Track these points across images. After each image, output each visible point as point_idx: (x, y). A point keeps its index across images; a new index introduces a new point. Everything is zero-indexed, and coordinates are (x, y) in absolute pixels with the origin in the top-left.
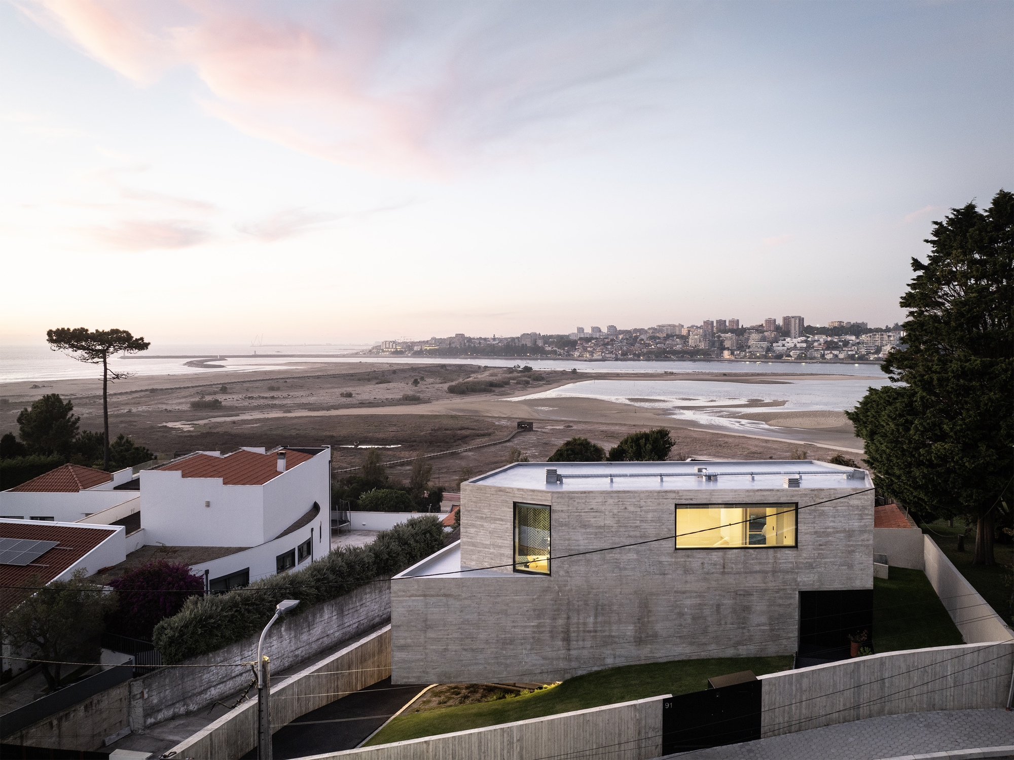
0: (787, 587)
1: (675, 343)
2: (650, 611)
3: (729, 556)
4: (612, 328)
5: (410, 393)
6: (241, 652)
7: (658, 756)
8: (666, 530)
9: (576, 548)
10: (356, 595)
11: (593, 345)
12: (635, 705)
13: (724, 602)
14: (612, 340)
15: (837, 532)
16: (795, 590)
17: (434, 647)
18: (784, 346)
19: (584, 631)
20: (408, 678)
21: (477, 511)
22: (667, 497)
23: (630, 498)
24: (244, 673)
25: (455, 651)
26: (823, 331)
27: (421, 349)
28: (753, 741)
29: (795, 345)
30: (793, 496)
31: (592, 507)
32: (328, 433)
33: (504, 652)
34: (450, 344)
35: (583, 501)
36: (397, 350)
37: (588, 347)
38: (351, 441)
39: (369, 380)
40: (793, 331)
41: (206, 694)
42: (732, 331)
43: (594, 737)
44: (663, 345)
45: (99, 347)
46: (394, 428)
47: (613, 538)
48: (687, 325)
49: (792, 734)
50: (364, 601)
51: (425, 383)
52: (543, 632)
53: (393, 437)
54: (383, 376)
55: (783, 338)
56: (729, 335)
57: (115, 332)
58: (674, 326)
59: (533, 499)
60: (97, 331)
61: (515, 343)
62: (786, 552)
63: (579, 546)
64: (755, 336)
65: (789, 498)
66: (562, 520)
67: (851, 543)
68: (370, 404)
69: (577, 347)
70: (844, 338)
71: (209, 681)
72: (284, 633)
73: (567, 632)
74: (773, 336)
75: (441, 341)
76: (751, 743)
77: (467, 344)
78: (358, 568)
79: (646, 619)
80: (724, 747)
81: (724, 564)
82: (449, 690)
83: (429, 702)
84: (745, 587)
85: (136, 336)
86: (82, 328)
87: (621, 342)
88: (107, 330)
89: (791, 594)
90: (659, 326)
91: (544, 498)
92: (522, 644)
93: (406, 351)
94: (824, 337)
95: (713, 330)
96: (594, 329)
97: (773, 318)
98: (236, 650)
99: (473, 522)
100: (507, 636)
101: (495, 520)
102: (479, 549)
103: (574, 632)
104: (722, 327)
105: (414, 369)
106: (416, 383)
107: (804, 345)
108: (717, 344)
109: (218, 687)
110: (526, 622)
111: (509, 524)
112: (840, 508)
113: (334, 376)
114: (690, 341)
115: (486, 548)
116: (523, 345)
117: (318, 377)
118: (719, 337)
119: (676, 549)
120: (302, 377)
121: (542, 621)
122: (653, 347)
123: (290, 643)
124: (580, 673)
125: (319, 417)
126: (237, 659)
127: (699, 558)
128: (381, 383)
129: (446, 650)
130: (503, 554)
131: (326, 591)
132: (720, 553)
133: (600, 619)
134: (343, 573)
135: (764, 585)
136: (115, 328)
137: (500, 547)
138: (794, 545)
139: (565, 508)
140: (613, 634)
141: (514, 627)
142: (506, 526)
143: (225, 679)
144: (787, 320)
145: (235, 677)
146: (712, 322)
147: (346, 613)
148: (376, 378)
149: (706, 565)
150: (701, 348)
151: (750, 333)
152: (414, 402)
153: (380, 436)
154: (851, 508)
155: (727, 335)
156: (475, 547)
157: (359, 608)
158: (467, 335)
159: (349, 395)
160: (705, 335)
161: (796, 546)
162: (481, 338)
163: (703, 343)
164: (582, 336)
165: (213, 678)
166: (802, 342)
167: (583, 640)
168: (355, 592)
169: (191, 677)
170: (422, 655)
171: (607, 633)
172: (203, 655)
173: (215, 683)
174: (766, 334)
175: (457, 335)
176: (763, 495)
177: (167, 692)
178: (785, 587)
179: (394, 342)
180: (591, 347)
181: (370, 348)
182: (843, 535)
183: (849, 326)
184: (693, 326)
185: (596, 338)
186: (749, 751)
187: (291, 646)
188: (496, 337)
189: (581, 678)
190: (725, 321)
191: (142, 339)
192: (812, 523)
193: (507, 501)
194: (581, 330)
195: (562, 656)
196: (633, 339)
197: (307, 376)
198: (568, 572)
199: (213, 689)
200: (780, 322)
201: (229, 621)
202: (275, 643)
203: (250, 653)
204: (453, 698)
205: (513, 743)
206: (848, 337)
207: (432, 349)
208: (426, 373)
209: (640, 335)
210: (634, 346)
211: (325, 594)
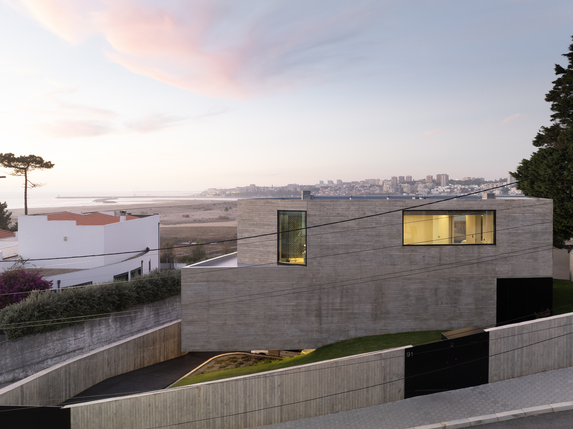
0: (488, 275)
1: (376, 189)
2: (383, 294)
3: (444, 251)
4: (339, 181)
5: (223, 215)
6: (75, 334)
7: (401, 399)
8: (395, 230)
9: (326, 244)
10: (169, 302)
11: (328, 190)
12: (380, 354)
13: (441, 286)
14: (340, 188)
15: (526, 233)
16: (494, 277)
17: (215, 322)
18: (437, 191)
19: (333, 309)
20: (195, 346)
21: (249, 219)
22: (396, 205)
23: (368, 206)
24: (77, 350)
25: (232, 325)
26: (459, 182)
27: (230, 193)
28: (482, 385)
29: (444, 190)
30: (492, 205)
31: (338, 212)
32: (174, 236)
33: (270, 326)
34: (247, 190)
35: (332, 207)
36: (216, 194)
37: (326, 192)
38: (187, 241)
39: (200, 209)
40: (442, 183)
41: (43, 364)
42: (408, 183)
43: (346, 382)
44: (368, 190)
45: (22, 166)
46: (213, 233)
47: (355, 237)
48: (382, 179)
49: (515, 379)
50: (175, 307)
51: (232, 210)
52: (300, 310)
53: (212, 238)
54: (208, 207)
55: (437, 187)
56: (406, 185)
57: (32, 157)
58: (375, 180)
59: (293, 207)
60: (21, 156)
61: (284, 189)
62: (487, 248)
63: (328, 242)
64: (421, 185)
65: (489, 207)
66: (315, 222)
67: (536, 242)
68: (200, 221)
69: (320, 192)
70: (471, 186)
71: (46, 354)
72: (111, 324)
73: (319, 310)
74: (431, 185)
75: (241, 189)
76: (481, 386)
77: (257, 190)
78: (170, 282)
79: (380, 300)
80: (458, 390)
81: (440, 257)
82: (229, 359)
83: (212, 367)
84: (456, 275)
85: (46, 160)
86: (10, 153)
87: (345, 189)
88: (27, 155)
89: (491, 281)
90: (366, 180)
91: (301, 206)
92: (284, 319)
93: (221, 194)
94: (460, 186)
95: (397, 182)
96: (329, 181)
97: (431, 175)
98: (70, 332)
99: (247, 228)
100: (272, 313)
101: (263, 225)
102: (251, 249)
103: (325, 310)
104: (402, 181)
105: (225, 203)
106: (227, 209)
107: (449, 190)
108: (399, 190)
109: (55, 359)
110: (287, 302)
111: (274, 227)
112: (527, 215)
113: (179, 207)
114: (384, 188)
115: (256, 247)
116: (289, 190)
117: (170, 207)
118: (400, 186)
119: (403, 245)
120: (161, 207)
121: (300, 301)
122: (363, 191)
123: (116, 331)
124: (330, 342)
125: (169, 228)
126: (71, 339)
127: (421, 252)
128: (206, 210)
129: (224, 324)
130: (270, 251)
131: (145, 296)
132: (437, 249)
133: (344, 300)
134: (159, 285)
135: (471, 273)
136: (32, 154)
137: (268, 246)
138: (493, 243)
139: (317, 213)
140: (355, 311)
141: (278, 306)
142: (272, 229)
143: (61, 354)
144: (439, 176)
145: (69, 353)
146: (397, 178)
147: (161, 314)
148: (204, 208)
149: (427, 258)
150: (390, 192)
151: (418, 184)
152: (225, 220)
153: (205, 237)
154: (535, 214)
155: (405, 185)
156: (249, 247)
157: (171, 311)
158: (257, 185)
159: (188, 216)
160: (393, 185)
161: (495, 243)
162: (265, 187)
163: (391, 189)
164: (323, 186)
165: (49, 352)
166: (448, 189)
167: (332, 316)
168: (168, 299)
169: (30, 350)
170: (205, 328)
171: (351, 311)
172: (41, 333)
173: (51, 356)
174: (427, 184)
175: (251, 185)
176: (470, 204)
177: (8, 361)
178: (486, 275)
179: (215, 189)
180: (327, 192)
181: (201, 193)
182: (529, 235)
183: (474, 180)
184: (385, 180)
185: (331, 187)
186: (481, 393)
187: (117, 333)
188: (273, 186)
189: (330, 346)
190: (404, 177)
191: (50, 162)
192: (507, 226)
193: (273, 210)
194: (322, 182)
195: (315, 329)
196: (352, 187)
197: (164, 207)
198: (320, 263)
199: (49, 360)
200: (435, 178)
201: (65, 310)
202: (103, 330)
203: (83, 335)
204: (231, 364)
205: (274, 388)
206: (474, 186)
207: (237, 193)
208: (233, 206)
209: (355, 185)
210: (352, 191)
211: (144, 298)
